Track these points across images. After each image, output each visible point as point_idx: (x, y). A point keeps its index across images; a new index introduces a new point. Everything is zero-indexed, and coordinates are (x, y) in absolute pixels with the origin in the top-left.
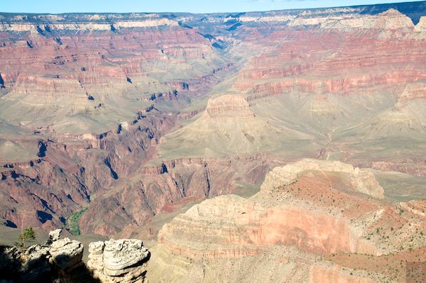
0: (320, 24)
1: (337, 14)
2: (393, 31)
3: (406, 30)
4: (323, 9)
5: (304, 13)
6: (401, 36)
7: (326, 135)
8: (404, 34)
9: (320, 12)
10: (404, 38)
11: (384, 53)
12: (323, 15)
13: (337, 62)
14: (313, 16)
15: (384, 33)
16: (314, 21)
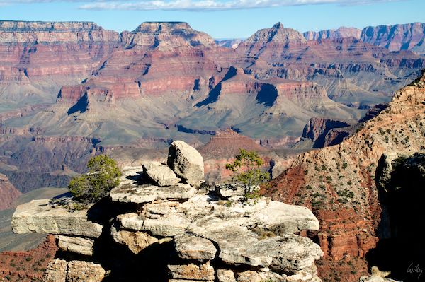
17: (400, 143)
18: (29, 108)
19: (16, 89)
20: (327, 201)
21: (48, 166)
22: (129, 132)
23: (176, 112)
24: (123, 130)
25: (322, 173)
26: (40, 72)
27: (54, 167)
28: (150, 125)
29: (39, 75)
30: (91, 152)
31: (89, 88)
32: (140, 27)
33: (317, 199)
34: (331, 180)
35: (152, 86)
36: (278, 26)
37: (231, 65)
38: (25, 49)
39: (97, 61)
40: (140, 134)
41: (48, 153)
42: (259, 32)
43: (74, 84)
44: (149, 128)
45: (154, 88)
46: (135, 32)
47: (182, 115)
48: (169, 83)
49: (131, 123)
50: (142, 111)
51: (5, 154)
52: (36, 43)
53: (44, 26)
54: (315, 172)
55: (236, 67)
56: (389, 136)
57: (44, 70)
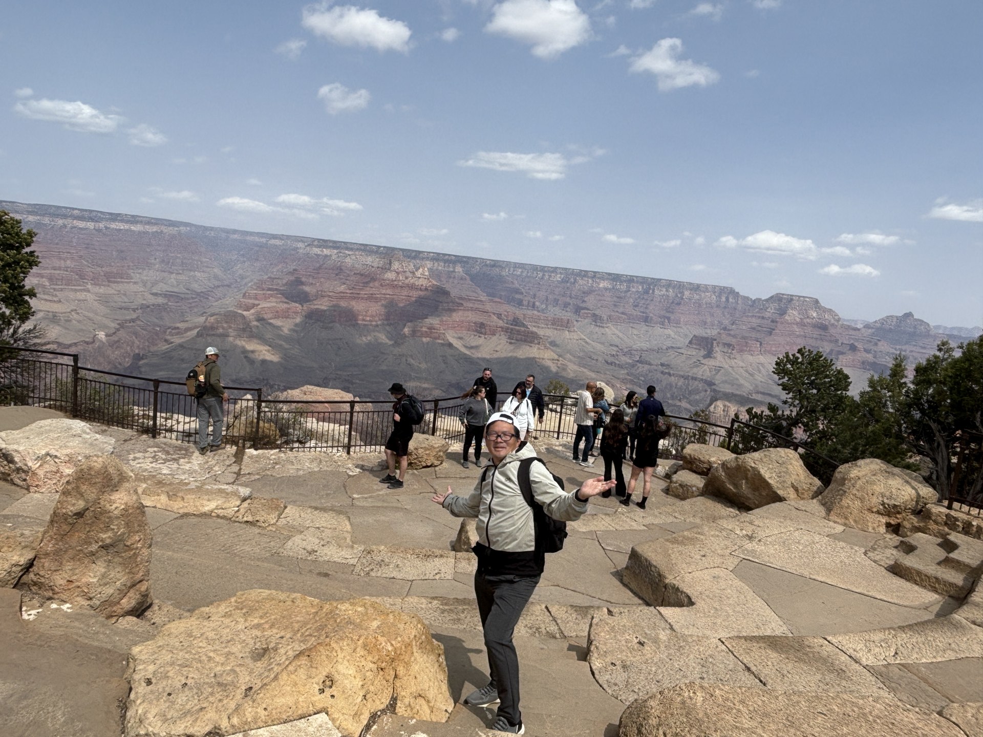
0: (331, 255)
1: (347, 249)
2: (398, 273)
3: (408, 274)
4: (335, 242)
5: (316, 243)
6: (404, 279)
7: (330, 364)
8: (407, 278)
9: (331, 244)
10: (407, 281)
11: (389, 291)
12: (334, 248)
13: (345, 295)
14: (326, 247)
15: (389, 274)
16: (326, 252)
18: (665, 347)
19: (658, 330)
21: (669, 395)
22: (742, 381)
24: (737, 379)
26: (680, 321)
27: (673, 397)
29: (678, 322)
30: (706, 391)
31: (715, 340)
32: (772, 297)
36: (909, 315)
37: (852, 342)
38: (673, 302)
41: (671, 385)
42: (888, 317)
43: (705, 335)
44: (761, 382)
46: (767, 300)
49: (746, 375)
50: (758, 367)
51: (639, 379)
52: (682, 299)
53: (691, 287)
55: (856, 344)
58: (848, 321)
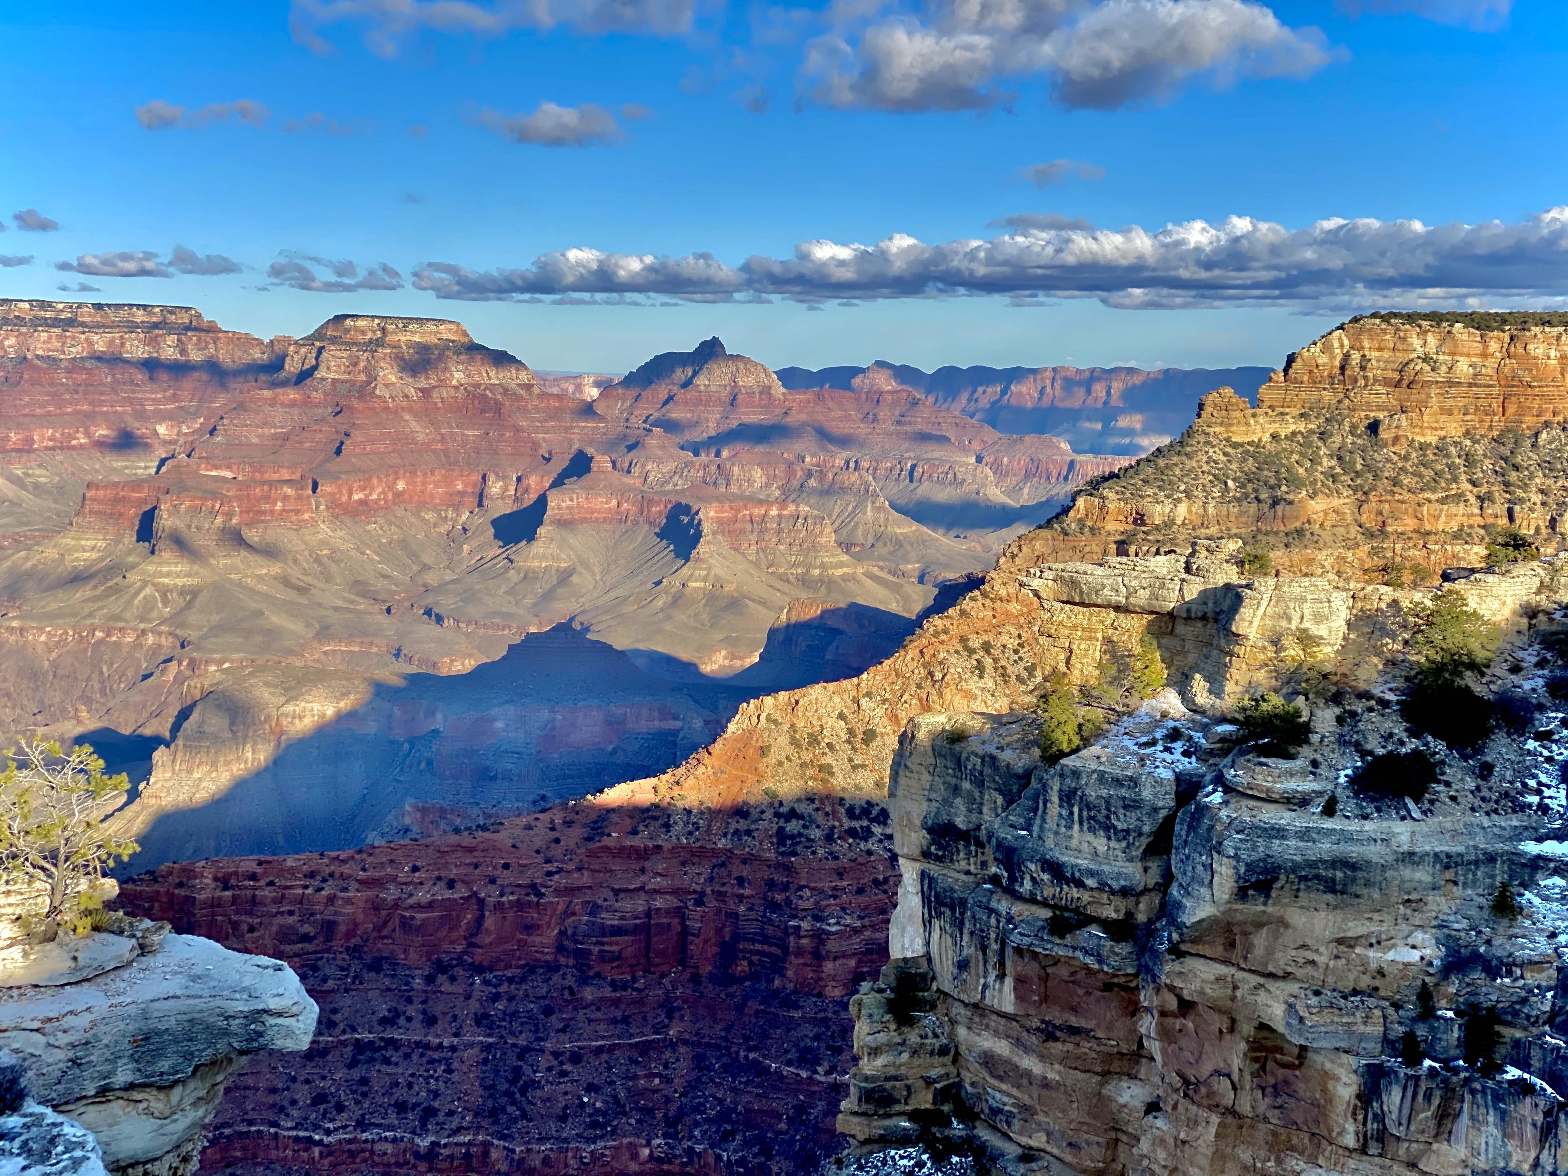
17: (1013, 680)
20: (816, 834)
22: (276, 619)
23: (415, 568)
24: (260, 613)
25: (807, 756)
26: (30, 441)
28: (340, 603)
29: (25, 449)
31: (166, 492)
32: (321, 330)
33: (793, 826)
34: (832, 774)
35: (350, 493)
36: (710, 347)
37: (576, 446)
39: (196, 415)
40: (308, 625)
41: (35, 672)
43: (126, 477)
44: (336, 609)
45: (356, 497)
46: (310, 341)
47: (431, 579)
48: (401, 486)
49: (282, 594)
50: (318, 560)
52: (24, 359)
53: (49, 314)
54: (791, 750)
55: (590, 451)
56: (988, 661)
57: (42, 437)
58: (557, 381)
